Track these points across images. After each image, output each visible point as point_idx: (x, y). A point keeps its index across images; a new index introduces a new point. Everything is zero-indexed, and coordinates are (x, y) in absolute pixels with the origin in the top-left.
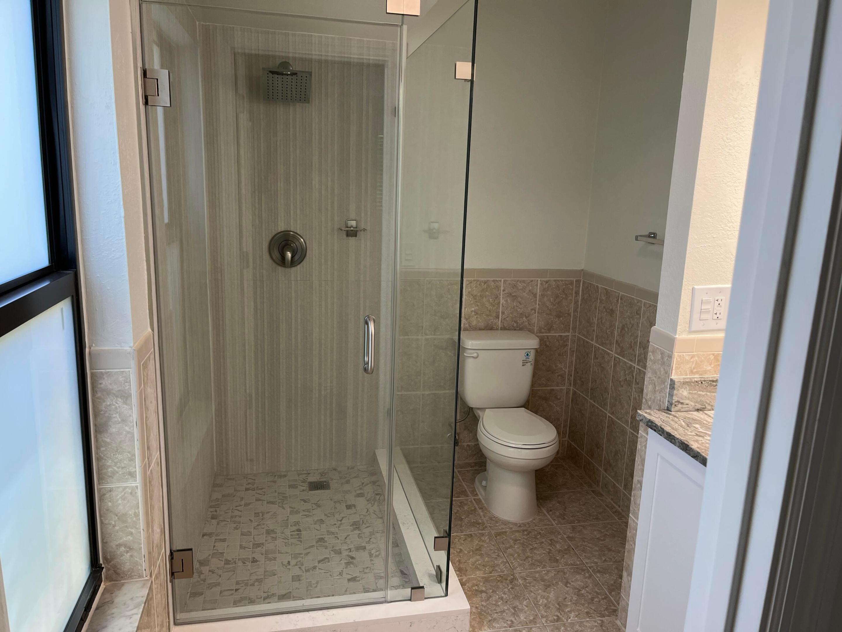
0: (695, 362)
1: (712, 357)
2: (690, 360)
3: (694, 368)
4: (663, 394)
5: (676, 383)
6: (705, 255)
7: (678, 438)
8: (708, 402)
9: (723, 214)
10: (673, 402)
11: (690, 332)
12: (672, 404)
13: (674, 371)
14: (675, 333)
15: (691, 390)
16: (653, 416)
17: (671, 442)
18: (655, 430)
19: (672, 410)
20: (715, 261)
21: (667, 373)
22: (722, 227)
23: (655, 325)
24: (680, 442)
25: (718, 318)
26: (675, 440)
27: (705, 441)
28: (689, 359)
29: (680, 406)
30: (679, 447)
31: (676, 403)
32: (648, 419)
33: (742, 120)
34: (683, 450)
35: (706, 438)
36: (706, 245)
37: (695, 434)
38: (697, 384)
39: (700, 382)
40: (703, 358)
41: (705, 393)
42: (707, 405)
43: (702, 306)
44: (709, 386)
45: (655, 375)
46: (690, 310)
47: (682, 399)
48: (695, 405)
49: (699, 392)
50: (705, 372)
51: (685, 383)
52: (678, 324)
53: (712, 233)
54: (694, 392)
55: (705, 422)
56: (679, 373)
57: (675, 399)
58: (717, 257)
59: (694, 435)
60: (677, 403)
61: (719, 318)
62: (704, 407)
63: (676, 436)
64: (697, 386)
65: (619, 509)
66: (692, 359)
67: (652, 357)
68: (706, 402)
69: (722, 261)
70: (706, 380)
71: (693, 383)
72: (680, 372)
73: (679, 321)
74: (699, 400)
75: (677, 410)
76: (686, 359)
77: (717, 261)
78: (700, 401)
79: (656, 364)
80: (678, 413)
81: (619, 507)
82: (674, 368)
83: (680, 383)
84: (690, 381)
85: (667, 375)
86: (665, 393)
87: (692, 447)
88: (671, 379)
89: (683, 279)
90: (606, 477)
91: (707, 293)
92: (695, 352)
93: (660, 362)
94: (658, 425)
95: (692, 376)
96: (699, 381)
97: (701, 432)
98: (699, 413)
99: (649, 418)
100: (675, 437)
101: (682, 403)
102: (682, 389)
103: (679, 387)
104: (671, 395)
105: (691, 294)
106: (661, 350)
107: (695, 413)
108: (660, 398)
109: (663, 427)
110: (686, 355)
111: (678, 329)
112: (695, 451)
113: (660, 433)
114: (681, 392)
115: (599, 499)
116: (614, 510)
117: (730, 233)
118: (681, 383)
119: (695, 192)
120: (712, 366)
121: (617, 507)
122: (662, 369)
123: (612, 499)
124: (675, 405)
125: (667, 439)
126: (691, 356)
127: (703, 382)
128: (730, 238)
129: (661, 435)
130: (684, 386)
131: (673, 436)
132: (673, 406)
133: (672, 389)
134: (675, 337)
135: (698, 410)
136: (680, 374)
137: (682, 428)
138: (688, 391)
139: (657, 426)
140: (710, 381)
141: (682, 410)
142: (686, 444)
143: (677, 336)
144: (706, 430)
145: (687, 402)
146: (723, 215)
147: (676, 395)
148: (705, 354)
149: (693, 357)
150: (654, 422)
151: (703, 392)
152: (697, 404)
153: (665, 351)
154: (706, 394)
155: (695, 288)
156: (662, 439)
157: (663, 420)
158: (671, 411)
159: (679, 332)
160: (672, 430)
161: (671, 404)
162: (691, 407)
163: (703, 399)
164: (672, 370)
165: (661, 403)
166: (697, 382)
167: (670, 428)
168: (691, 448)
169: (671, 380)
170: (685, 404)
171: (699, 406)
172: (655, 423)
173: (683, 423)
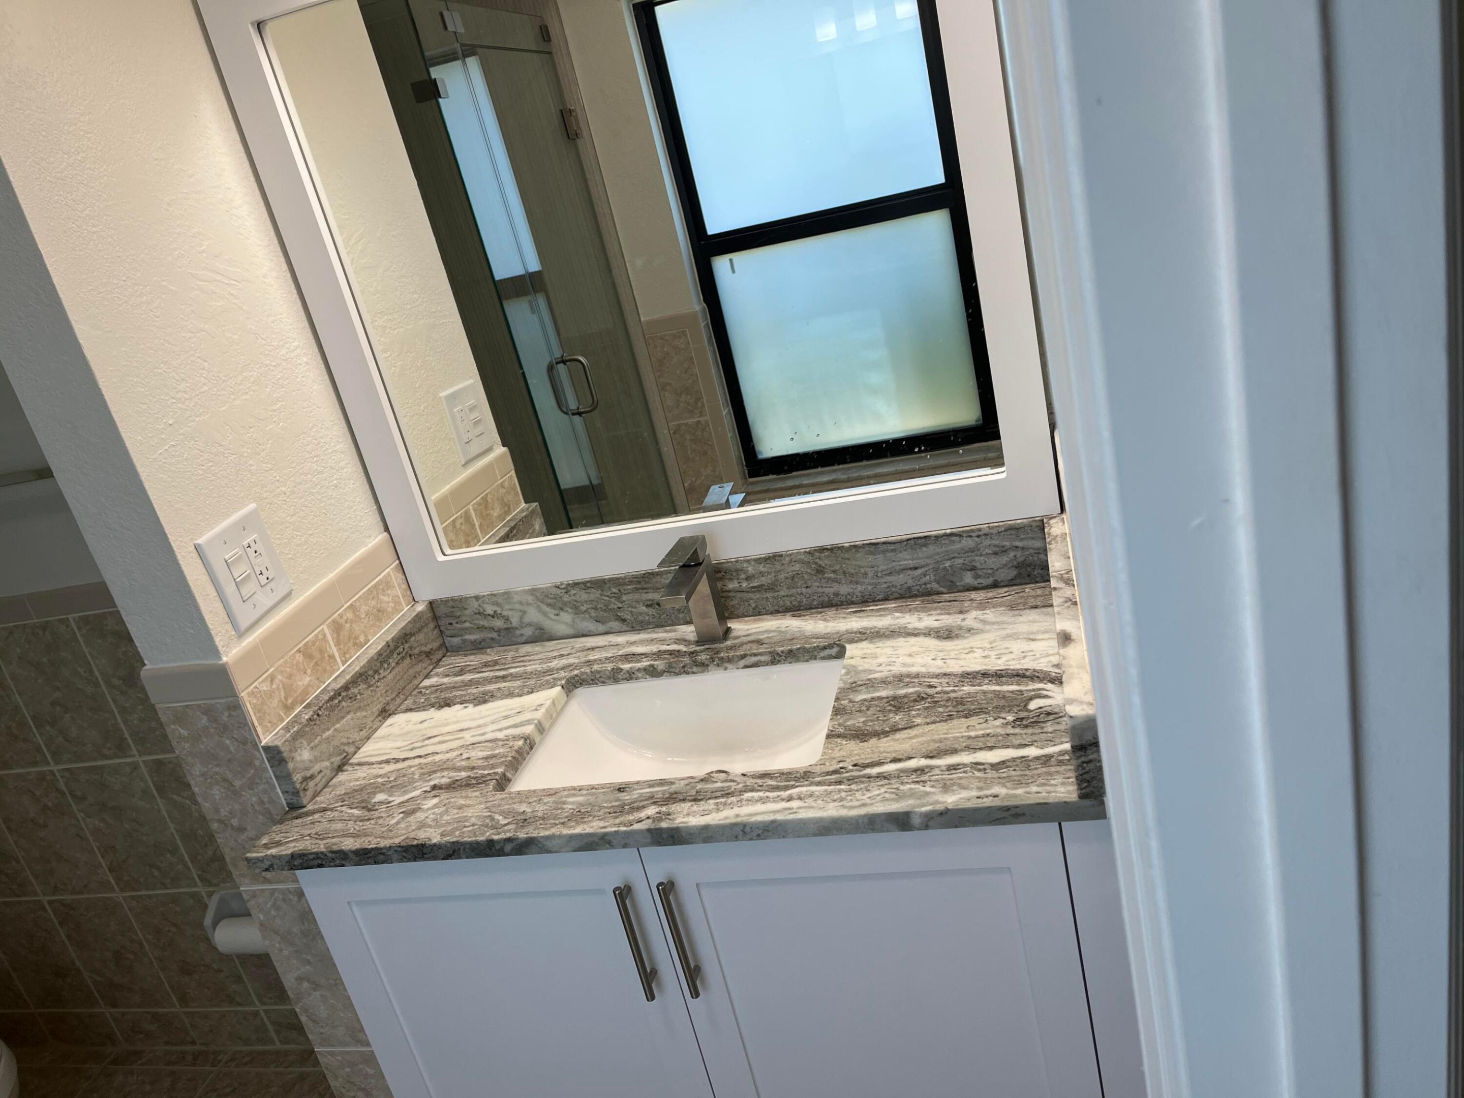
0: (281, 686)
1: (299, 657)
2: (271, 687)
3: (286, 699)
4: (261, 787)
5: (283, 749)
6: (177, 468)
7: (390, 847)
8: (345, 741)
9: (158, 368)
10: (298, 786)
11: (241, 634)
12: (298, 792)
13: (259, 730)
14: (216, 653)
15: (311, 742)
16: (288, 842)
17: (376, 863)
18: (320, 866)
19: (305, 801)
20: (201, 472)
21: (248, 740)
22: (173, 398)
23: (145, 665)
24: (399, 849)
25: (268, 579)
26: (383, 854)
27: (434, 813)
28: (269, 689)
29: (311, 784)
30: (401, 860)
31: (303, 786)
32: (286, 855)
33: (82, 154)
34: (415, 859)
35: (425, 807)
36: (166, 448)
37: (401, 815)
38: (313, 723)
39: (315, 717)
40: (288, 670)
41: (333, 729)
42: (346, 748)
43: (232, 570)
44: (331, 714)
45: (215, 763)
46: (216, 594)
47: (307, 769)
48: (332, 763)
49: (324, 736)
50: (306, 692)
51: (294, 738)
52: (212, 632)
53: (163, 416)
54: (316, 741)
55: (380, 780)
56: (269, 725)
57: (297, 777)
58: (199, 461)
59: (403, 818)
60: (305, 783)
61: (270, 578)
62: (345, 754)
63: (382, 845)
64: (315, 727)
65: (198, 1047)
66: (274, 684)
67: (182, 731)
68: (343, 744)
69: (212, 466)
70: (321, 705)
71: (306, 725)
72: (270, 722)
73: (211, 627)
74: (332, 749)
75: (311, 796)
76: (264, 691)
77: (203, 470)
78: (334, 748)
79: (204, 740)
80: (318, 799)
81: (193, 1043)
82: (256, 724)
83: (287, 743)
84: (300, 726)
85: (249, 746)
86: (264, 781)
87: (434, 841)
88: (263, 747)
89: (167, 538)
90: (124, 1014)
91: (225, 543)
92: (271, 667)
93: (212, 730)
94: (322, 853)
95: (290, 715)
96: (313, 716)
97: (403, 802)
98: (347, 771)
99: (289, 852)
100: (381, 849)
101: (312, 777)
102: (296, 751)
103: (291, 751)
104: (284, 777)
105: (199, 561)
106: (199, 706)
107: (342, 777)
108: (260, 798)
109: (335, 848)
110: (259, 683)
111: (217, 643)
112: (446, 846)
113: (338, 862)
114: (298, 759)
115: (142, 1064)
116: (190, 1058)
117: (193, 404)
118: (290, 741)
119: (81, 341)
120: (309, 671)
121: (188, 1048)
122: (227, 742)
123: (167, 1043)
124: (305, 790)
125: (364, 862)
126: (269, 679)
127: (320, 713)
128: (198, 413)
129: (343, 865)
130: (297, 744)
131: (376, 849)
132: (301, 793)
133: (279, 765)
134: (221, 662)
135: (340, 769)
136: (272, 726)
137: (365, 823)
138: (308, 748)
139: (320, 855)
140: (327, 701)
141: (319, 789)
142: (417, 846)
143: (225, 659)
144: (405, 793)
145: (317, 768)
146: (159, 371)
147: (295, 769)
148: (287, 660)
149: (272, 678)
150: (304, 852)
151: (328, 730)
152: (333, 760)
153: (213, 702)
154: (335, 730)
155: (199, 545)
156: (349, 871)
157: (316, 834)
158: (305, 807)
159: (224, 648)
160: (358, 840)
161: (296, 793)
162: (328, 772)
163: (336, 742)
164: (256, 731)
165: (267, 806)
166: (310, 719)
167: (352, 840)
168: (435, 845)
169: (267, 749)
170: (316, 774)
171: (337, 760)
172: (311, 854)
173: (356, 812)
